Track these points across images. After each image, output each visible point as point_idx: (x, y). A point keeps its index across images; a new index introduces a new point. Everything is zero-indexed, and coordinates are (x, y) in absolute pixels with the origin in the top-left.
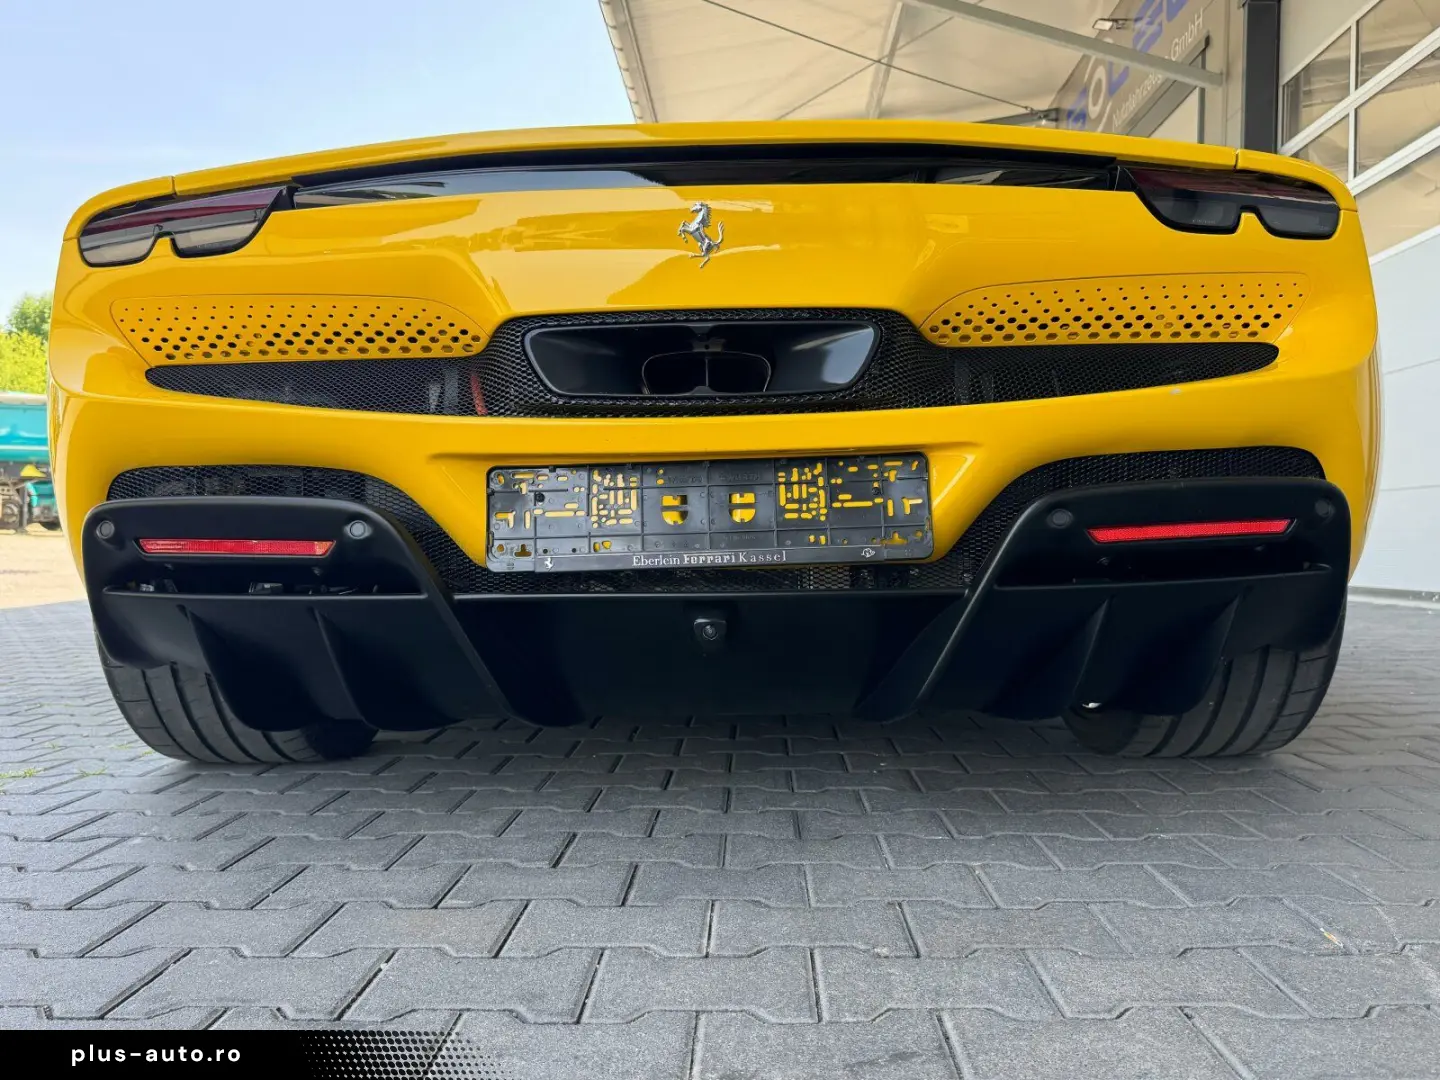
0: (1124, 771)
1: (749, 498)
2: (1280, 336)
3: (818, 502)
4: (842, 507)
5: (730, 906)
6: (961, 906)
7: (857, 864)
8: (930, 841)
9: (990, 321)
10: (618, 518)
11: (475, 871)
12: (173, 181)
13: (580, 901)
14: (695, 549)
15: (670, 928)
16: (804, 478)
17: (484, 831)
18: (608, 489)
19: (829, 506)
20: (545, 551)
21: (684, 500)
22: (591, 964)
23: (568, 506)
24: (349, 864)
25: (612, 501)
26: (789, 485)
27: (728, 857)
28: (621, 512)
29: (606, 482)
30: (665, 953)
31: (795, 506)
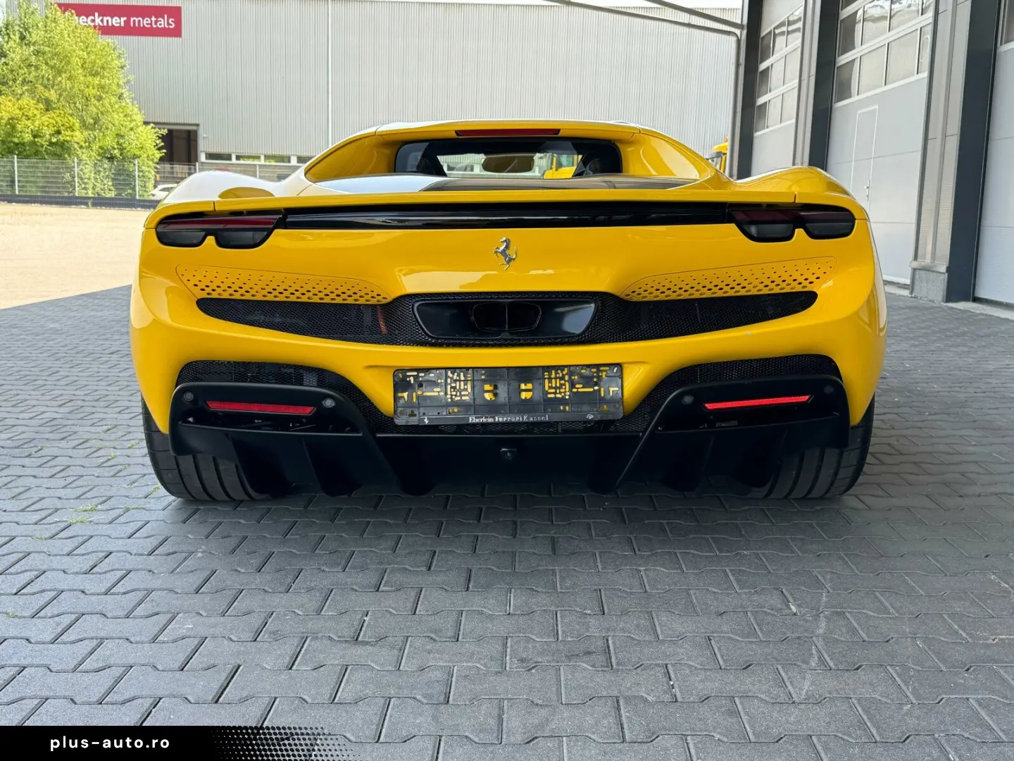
0: (746, 508)
1: (529, 386)
2: (821, 289)
3: (565, 389)
4: (577, 392)
5: (519, 591)
6: (629, 590)
7: (583, 569)
8: (623, 555)
9: (657, 290)
10: (461, 396)
11: (390, 572)
12: (214, 203)
13: (447, 588)
14: (502, 414)
15: (492, 601)
16: (558, 375)
17: (385, 549)
18: (456, 381)
19: (570, 390)
20: (424, 414)
21: (496, 387)
22: (458, 617)
23: (435, 390)
24: (323, 568)
25: (458, 388)
26: (550, 379)
27: (517, 564)
28: (463, 393)
29: (455, 377)
30: (490, 613)
31: (553, 391)
